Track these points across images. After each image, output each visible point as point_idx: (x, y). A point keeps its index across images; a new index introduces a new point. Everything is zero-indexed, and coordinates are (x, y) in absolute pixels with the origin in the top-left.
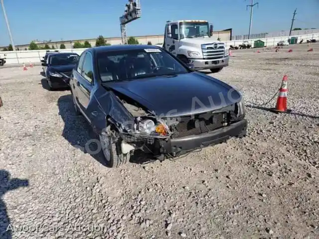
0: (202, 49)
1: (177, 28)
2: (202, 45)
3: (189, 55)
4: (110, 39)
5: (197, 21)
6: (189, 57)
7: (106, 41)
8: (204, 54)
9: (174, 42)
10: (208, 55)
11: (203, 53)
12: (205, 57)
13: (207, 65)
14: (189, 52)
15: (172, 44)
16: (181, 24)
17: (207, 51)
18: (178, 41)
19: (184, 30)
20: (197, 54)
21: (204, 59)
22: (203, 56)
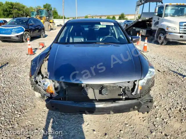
0: (180, 25)
1: (163, 9)
2: (180, 23)
3: (168, 30)
4: (128, 15)
5: (182, 4)
6: (166, 30)
7: (125, 16)
8: (181, 30)
9: (158, 19)
10: (184, 31)
11: (180, 28)
12: (181, 32)
13: (181, 38)
14: (168, 27)
15: (157, 20)
16: (167, 6)
17: (184, 27)
18: (162, 18)
19: (169, 11)
20: (174, 29)
21: (180, 33)
22: (180, 31)
